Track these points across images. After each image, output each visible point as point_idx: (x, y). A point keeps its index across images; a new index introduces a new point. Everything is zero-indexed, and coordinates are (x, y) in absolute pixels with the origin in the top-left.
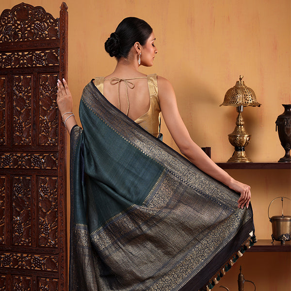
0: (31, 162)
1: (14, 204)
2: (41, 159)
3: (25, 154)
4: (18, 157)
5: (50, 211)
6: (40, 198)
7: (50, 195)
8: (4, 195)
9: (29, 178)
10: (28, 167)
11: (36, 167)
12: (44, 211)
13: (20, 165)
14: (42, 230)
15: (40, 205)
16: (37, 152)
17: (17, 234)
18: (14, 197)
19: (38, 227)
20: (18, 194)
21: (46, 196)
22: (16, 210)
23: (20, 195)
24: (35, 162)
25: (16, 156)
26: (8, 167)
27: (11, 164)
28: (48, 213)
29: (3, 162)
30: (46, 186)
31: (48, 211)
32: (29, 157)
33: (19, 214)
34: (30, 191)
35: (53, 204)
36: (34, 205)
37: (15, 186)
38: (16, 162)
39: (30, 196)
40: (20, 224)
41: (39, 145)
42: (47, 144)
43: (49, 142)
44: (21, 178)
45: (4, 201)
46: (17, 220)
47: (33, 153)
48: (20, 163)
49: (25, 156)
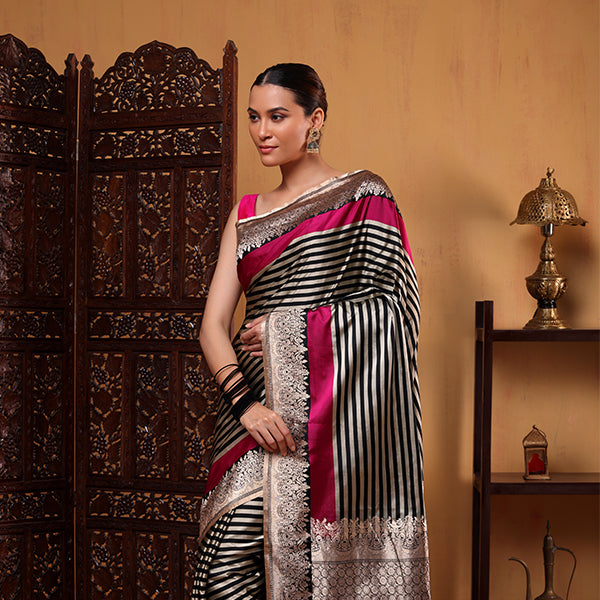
0: (170, 329)
1: (138, 404)
2: (188, 322)
3: (158, 314)
4: (145, 318)
5: (204, 417)
6: (187, 393)
7: (205, 387)
8: (120, 387)
9: (166, 357)
10: (164, 337)
11: (178, 338)
12: (193, 415)
13: (150, 333)
14: (190, 449)
15: (186, 406)
16: (180, 310)
17: (143, 457)
18: (139, 391)
19: (182, 444)
20: (147, 385)
21: (197, 389)
22: (143, 415)
23: (149, 388)
24: (177, 328)
25: (142, 316)
26: (128, 336)
27: (134, 331)
28: (201, 420)
29: (118, 328)
30: (197, 370)
31: (200, 417)
32: (167, 319)
33: (146, 422)
34: (166, 379)
35: (210, 403)
36: (176, 405)
37: (140, 372)
38: (141, 328)
39: (167, 389)
40: (150, 439)
41: (184, 297)
42: (199, 296)
43: (202, 293)
44: (152, 356)
45: (120, 398)
46: (145, 432)
47: (173, 311)
48: (150, 329)
49: (158, 318)
